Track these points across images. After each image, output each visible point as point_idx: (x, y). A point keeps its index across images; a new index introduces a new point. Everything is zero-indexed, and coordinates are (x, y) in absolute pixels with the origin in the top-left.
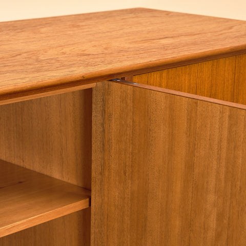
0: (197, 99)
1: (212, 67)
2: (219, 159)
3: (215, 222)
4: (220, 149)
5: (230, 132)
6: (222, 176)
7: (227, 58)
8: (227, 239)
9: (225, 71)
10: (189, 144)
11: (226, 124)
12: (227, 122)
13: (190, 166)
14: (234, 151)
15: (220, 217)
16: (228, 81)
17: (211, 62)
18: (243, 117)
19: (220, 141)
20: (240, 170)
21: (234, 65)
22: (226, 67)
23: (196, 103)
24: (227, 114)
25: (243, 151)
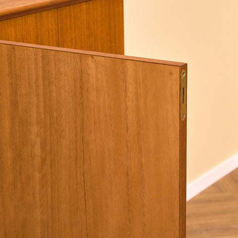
0: (15, 45)
1: (36, 19)
2: (38, 95)
3: (40, 149)
4: (37, 86)
5: (44, 70)
6: (42, 110)
7: (49, 11)
8: (51, 163)
9: (48, 22)
10: (12, 85)
11: (40, 65)
12: (41, 62)
13: (14, 104)
14: (49, 87)
15: (43, 144)
16: (52, 31)
17: (34, 15)
18: (53, 57)
19: (37, 80)
20: (55, 103)
21: (56, 17)
22: (49, 18)
23: (14, 49)
24: (40, 55)
25: (56, 86)
